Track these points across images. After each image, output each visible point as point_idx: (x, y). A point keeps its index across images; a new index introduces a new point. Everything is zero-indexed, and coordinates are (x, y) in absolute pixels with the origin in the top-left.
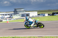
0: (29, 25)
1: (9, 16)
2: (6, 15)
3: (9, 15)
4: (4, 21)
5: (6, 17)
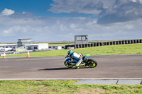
2: (7, 47)
3: (10, 47)
4: (2, 55)
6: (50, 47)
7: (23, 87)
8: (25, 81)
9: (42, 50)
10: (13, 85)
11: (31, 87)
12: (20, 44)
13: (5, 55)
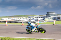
0: (31, 30)
2: (39, 18)
3: (42, 18)
4: (37, 23)
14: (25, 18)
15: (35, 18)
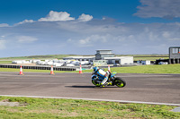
0: (99, 82)
1: (87, 62)
2: (83, 60)
4: (77, 70)
5: (83, 63)
6: (135, 62)
7: (103, 110)
8: (106, 103)
9: (126, 65)
10: (92, 106)
11: (114, 111)
12: (98, 57)
13: (81, 69)
14: (57, 60)
15: (75, 62)
